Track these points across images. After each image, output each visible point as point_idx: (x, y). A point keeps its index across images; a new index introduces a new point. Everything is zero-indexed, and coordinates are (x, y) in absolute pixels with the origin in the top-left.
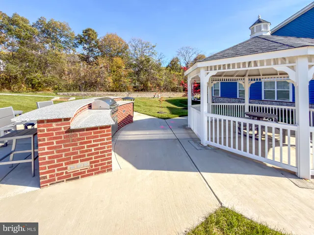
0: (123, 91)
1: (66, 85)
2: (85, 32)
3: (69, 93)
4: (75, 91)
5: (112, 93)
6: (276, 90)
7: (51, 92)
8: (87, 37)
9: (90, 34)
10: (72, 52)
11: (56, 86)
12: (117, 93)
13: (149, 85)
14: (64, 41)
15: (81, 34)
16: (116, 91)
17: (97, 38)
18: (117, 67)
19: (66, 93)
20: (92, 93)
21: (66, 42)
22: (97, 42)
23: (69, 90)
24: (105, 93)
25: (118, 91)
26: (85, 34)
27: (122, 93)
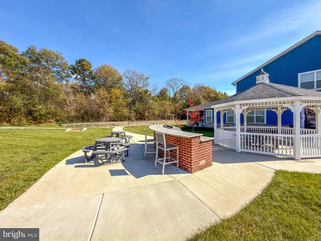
0: (123, 121)
1: (68, 116)
2: (78, 62)
3: (73, 124)
4: (78, 122)
5: (114, 123)
6: (255, 116)
7: (54, 124)
8: (80, 68)
9: (84, 65)
10: (64, 82)
11: (58, 118)
12: (118, 122)
13: (147, 114)
14: (57, 71)
15: (74, 64)
16: (116, 121)
17: (92, 69)
18: (116, 98)
19: (70, 124)
20: (95, 123)
21: (58, 72)
22: (91, 73)
23: (72, 121)
24: (107, 123)
25: (119, 121)
26: (79, 65)
27: (123, 122)
